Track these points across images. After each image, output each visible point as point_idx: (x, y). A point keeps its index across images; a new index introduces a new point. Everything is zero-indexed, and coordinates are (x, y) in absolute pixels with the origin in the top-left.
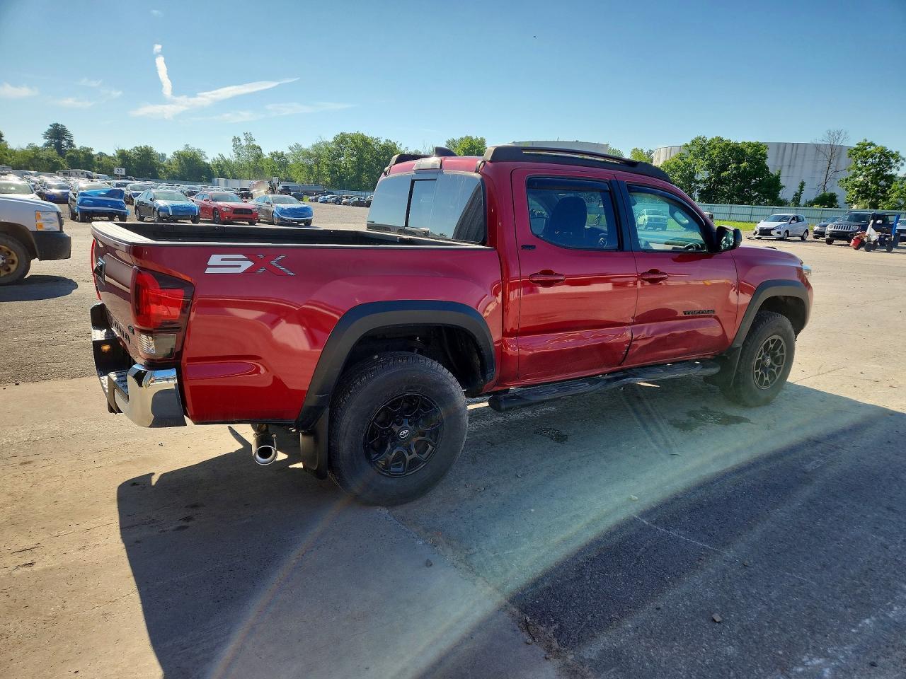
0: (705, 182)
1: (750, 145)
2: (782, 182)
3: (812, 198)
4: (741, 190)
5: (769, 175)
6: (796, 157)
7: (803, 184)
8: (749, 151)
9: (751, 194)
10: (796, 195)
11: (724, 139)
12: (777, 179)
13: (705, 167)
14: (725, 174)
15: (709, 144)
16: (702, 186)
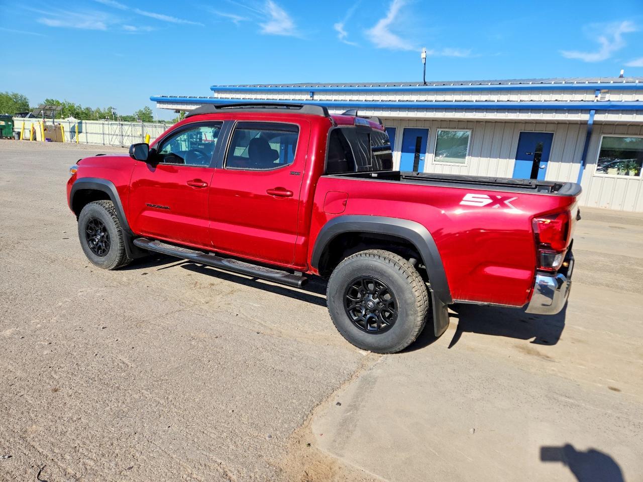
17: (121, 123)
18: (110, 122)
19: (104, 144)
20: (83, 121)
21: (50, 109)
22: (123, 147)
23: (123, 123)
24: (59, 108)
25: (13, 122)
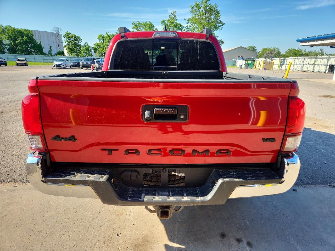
0: (9, 45)
1: (25, 30)
2: (43, 46)
3: (56, 52)
4: (26, 48)
5: (37, 43)
6: (40, 36)
7: (51, 47)
8: (25, 32)
9: (31, 51)
10: (49, 51)
11: (12, 26)
12: (40, 44)
13: (7, 38)
14: (17, 42)
15: (6, 28)
16: (8, 47)
17: (304, 57)
18: (299, 57)
19: (293, 70)
20: (286, 58)
21: (271, 54)
22: (302, 71)
23: (306, 57)
24: (275, 52)
25: (255, 61)
